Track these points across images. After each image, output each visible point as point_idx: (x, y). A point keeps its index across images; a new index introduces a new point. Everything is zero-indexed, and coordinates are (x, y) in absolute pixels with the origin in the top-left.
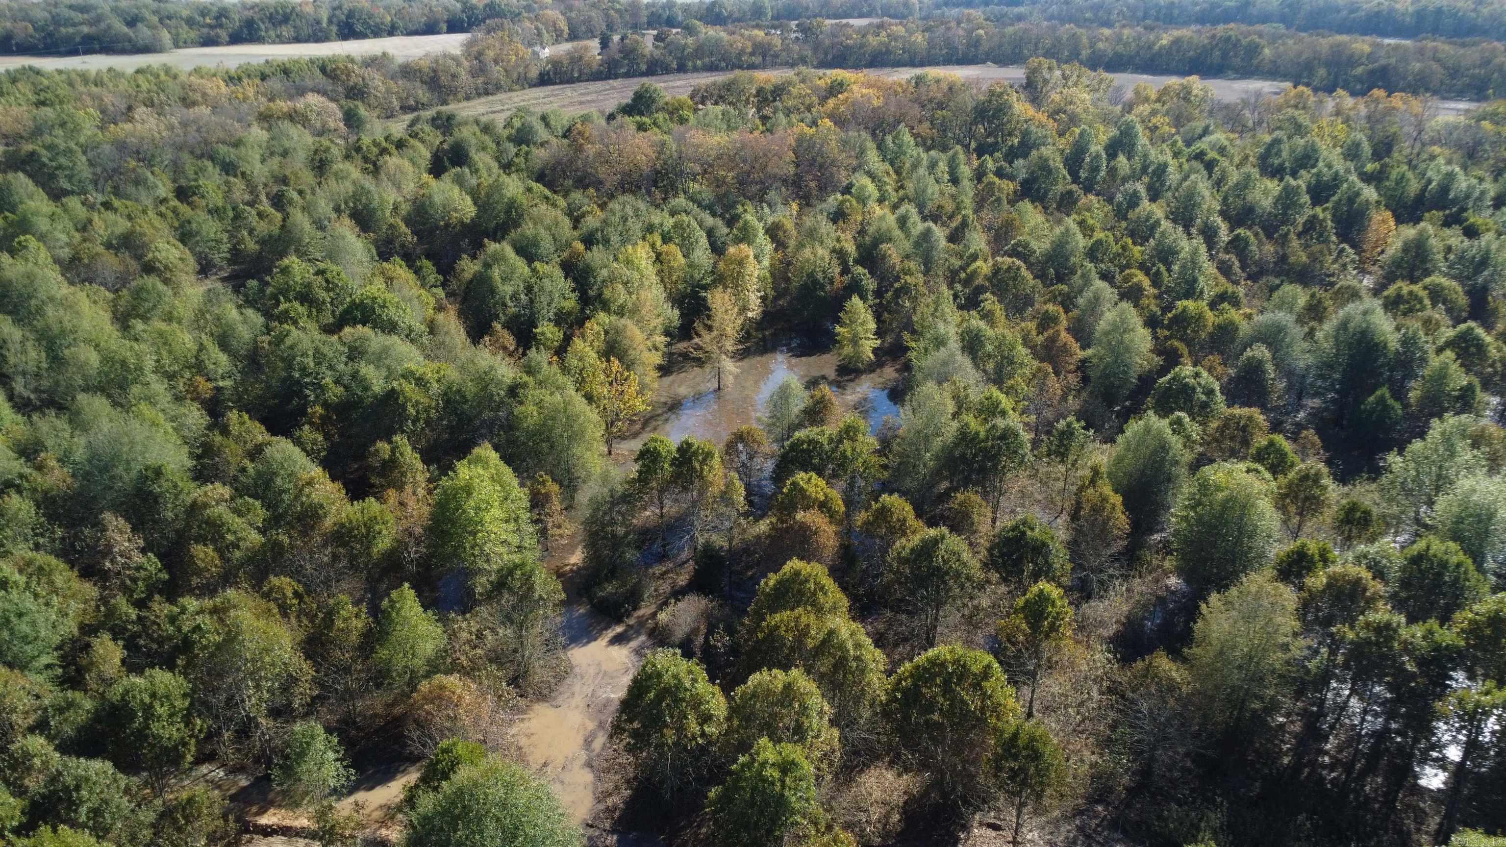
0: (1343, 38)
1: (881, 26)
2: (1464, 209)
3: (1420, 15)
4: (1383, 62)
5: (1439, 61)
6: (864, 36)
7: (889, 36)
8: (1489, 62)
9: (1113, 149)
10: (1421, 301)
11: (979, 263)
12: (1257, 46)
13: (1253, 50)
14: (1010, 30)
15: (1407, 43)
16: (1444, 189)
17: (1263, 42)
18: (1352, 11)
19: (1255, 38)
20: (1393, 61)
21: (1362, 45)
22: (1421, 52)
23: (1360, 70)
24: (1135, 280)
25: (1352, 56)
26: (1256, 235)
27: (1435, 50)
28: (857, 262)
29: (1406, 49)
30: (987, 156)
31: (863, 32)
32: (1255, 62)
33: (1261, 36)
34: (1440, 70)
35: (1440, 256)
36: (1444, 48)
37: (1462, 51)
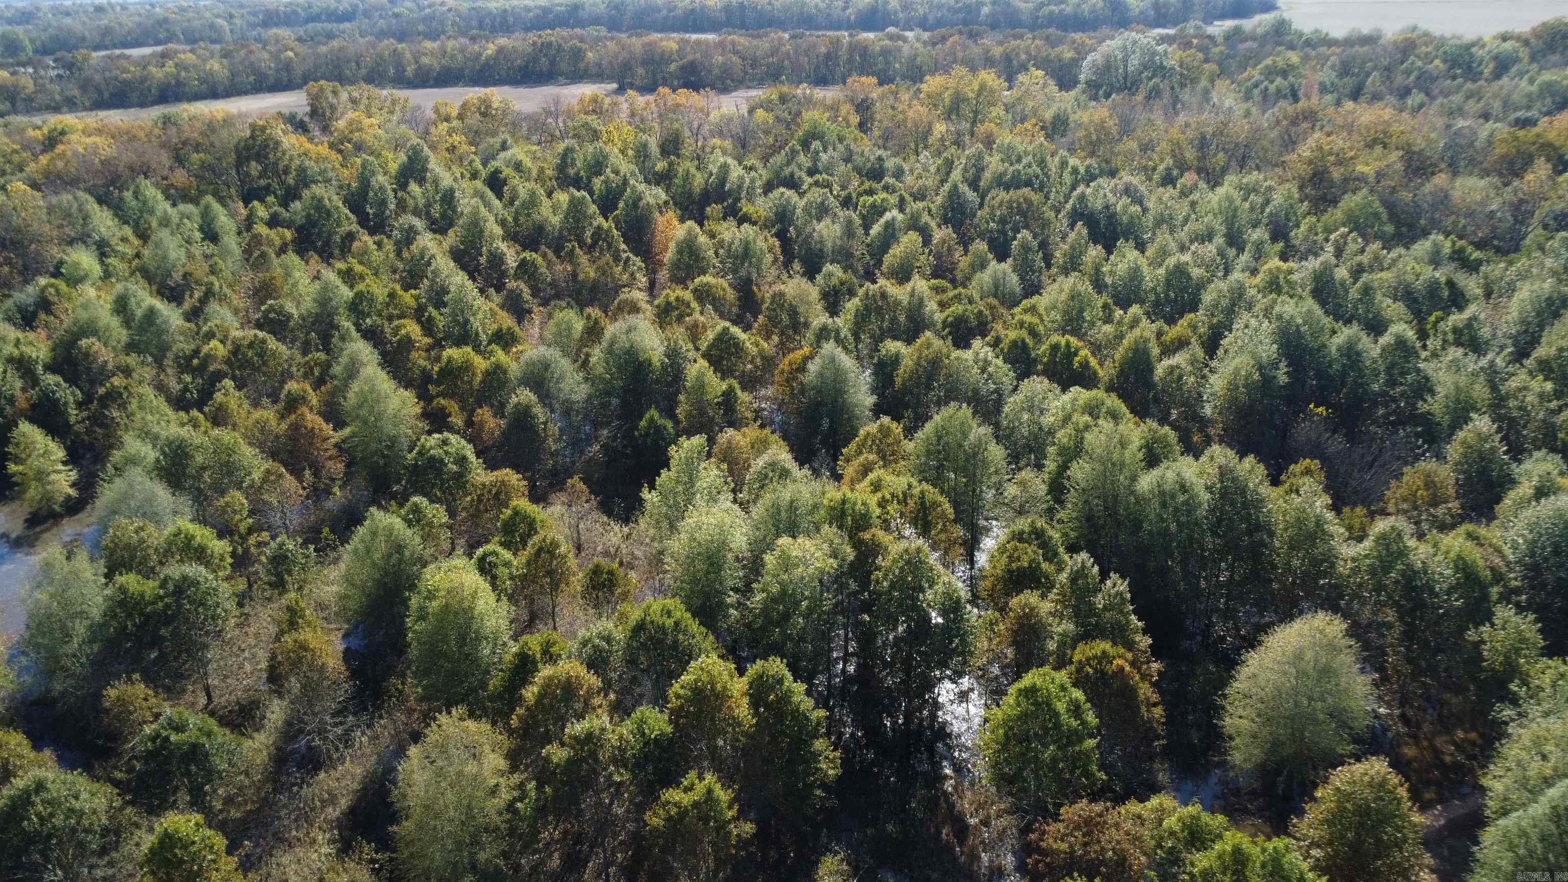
0: (656, 36)
1: (164, 55)
2: (738, 199)
3: (727, 9)
4: (690, 57)
5: (736, 52)
6: (145, 68)
7: (176, 65)
8: (777, 51)
9: (403, 178)
10: (688, 305)
11: (214, 343)
12: (580, 50)
13: (577, 54)
14: (323, 49)
15: (710, 37)
16: (723, 181)
17: (584, 46)
18: (670, 11)
19: (576, 42)
20: (698, 55)
21: (670, 42)
22: (721, 45)
23: (673, 67)
24: (403, 332)
25: (663, 54)
26: (544, 256)
27: (733, 43)
28: (51, 368)
29: (707, 43)
30: (256, 203)
31: (144, 63)
32: (582, 65)
33: (582, 40)
34: (739, 61)
35: (711, 253)
36: (741, 40)
37: (755, 42)
